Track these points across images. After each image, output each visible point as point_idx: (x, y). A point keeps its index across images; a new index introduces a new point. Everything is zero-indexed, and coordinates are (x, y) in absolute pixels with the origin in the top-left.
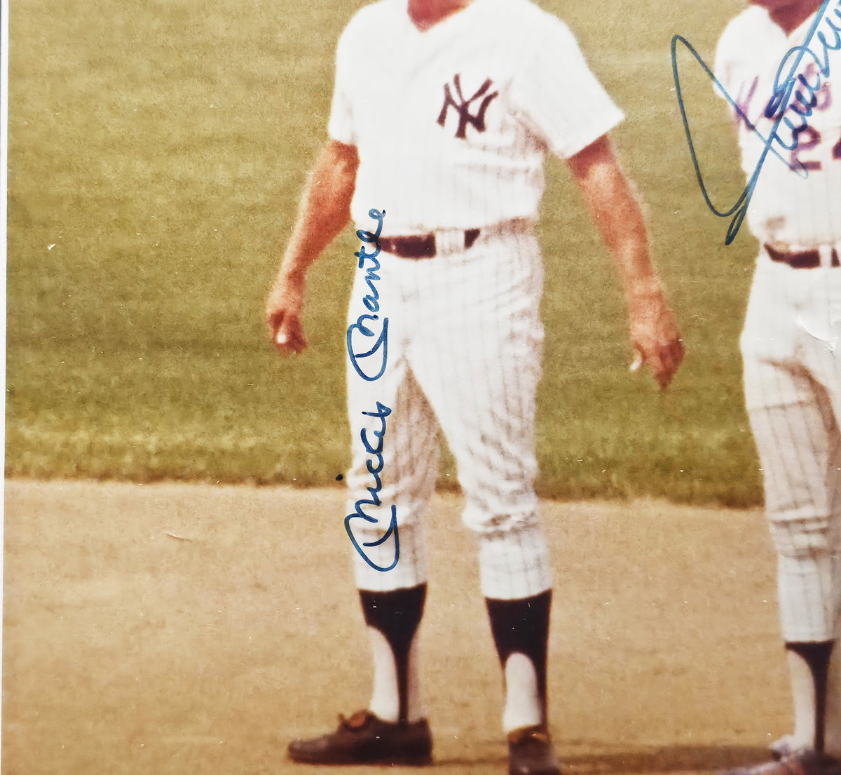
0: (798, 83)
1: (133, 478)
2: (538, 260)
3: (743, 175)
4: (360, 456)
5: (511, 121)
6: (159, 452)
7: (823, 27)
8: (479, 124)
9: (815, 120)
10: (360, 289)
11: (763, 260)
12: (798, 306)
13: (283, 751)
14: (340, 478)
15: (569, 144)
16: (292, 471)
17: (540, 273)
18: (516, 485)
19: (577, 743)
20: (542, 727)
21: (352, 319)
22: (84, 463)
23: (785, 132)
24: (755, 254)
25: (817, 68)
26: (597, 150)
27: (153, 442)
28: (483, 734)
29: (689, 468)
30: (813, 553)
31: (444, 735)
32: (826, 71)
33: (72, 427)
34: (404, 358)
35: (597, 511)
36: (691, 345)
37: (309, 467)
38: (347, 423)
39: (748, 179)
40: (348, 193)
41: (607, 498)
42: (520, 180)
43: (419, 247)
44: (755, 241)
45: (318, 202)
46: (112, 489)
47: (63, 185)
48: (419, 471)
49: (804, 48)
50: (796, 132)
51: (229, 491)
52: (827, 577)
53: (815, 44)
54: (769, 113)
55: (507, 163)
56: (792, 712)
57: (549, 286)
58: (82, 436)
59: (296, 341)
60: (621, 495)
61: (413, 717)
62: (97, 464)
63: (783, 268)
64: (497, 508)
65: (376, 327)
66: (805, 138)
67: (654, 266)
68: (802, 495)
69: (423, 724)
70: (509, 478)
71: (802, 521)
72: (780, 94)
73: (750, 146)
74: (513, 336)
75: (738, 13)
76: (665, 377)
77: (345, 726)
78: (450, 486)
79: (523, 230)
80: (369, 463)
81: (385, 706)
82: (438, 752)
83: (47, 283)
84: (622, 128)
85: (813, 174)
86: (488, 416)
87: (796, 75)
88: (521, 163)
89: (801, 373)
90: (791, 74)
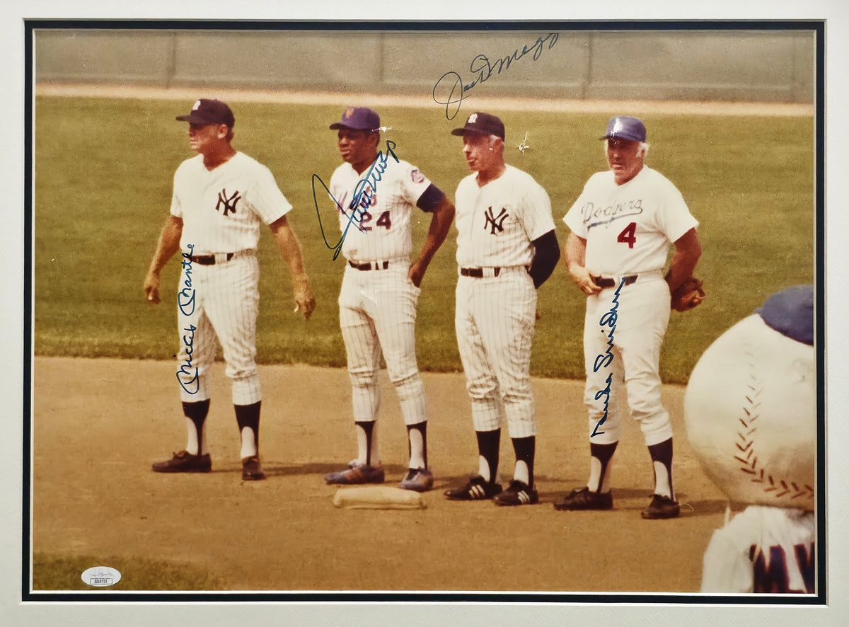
0: (363, 194)
1: (88, 356)
2: (257, 266)
3: (341, 232)
4: (183, 347)
5: (246, 208)
6: (99, 345)
7: (374, 171)
8: (233, 210)
9: (370, 210)
10: (183, 277)
11: (348, 267)
12: (362, 286)
13: (151, 467)
14: (175, 356)
15: (270, 218)
16: (154, 353)
17: (258, 272)
18: (247, 359)
19: (271, 463)
20: (256, 456)
21: (180, 290)
22: (68, 349)
23: (357, 215)
24: (345, 265)
25: (371, 189)
26: (281, 221)
27: (96, 342)
28: (232, 460)
29: (317, 352)
30: (367, 385)
31: (217, 460)
32: (375, 190)
33: (62, 334)
34: (201, 307)
35: (279, 370)
36: (319, 301)
37: (162, 351)
38: (178, 333)
39: (343, 234)
40: (179, 237)
41: (284, 364)
42: (250, 233)
43: (208, 260)
44: (346, 259)
45: (165, 241)
46: (79, 360)
47: (59, 233)
48: (208, 353)
49: (366, 180)
50: (362, 215)
51: (128, 362)
52: (372, 395)
53: (371, 179)
54: (351, 207)
55: (245, 226)
56: (357, 450)
57: (262, 277)
58: (66, 339)
59: (156, 299)
60: (290, 362)
61: (204, 453)
62: (73, 350)
63: (356, 270)
64: (240, 368)
65: (190, 293)
66: (365, 217)
67: (304, 269)
68: (363, 362)
69: (208, 456)
70: (245, 356)
71: (362, 373)
72: (356, 199)
73: (343, 221)
74: (247, 297)
75: (340, 165)
76: (308, 314)
77: (176, 457)
78: (220, 359)
79: (251, 254)
80: (187, 350)
81: (192, 449)
82: (213, 467)
83: (51, 274)
84: (291, 212)
85: (368, 232)
86: (237, 331)
87: (362, 191)
88: (250, 226)
89: (363, 313)
90: (361, 191)
